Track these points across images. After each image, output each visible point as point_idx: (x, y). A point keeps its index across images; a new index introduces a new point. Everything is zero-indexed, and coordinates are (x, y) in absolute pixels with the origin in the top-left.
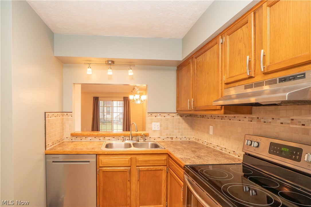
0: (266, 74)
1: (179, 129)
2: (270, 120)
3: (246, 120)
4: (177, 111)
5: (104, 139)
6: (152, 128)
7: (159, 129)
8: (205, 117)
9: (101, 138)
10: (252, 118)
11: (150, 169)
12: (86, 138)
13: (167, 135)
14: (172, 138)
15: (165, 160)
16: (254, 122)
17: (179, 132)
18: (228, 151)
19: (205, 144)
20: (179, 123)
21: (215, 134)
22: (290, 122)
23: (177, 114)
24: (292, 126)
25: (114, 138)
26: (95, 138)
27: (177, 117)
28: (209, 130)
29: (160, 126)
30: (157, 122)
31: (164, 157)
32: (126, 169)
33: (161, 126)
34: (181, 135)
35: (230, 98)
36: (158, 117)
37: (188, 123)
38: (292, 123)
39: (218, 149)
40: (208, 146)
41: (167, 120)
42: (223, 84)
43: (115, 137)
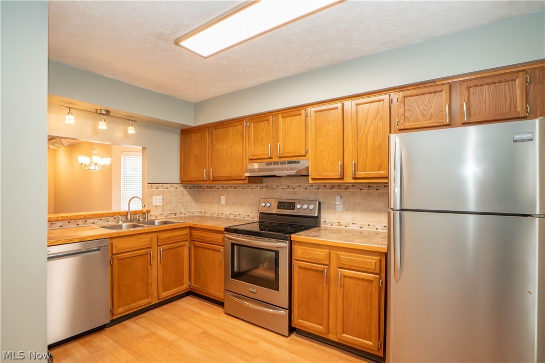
0: (280, 157)
1: (183, 202)
2: (276, 187)
3: (258, 188)
4: (181, 181)
5: (85, 224)
6: (152, 203)
7: (161, 204)
8: (214, 187)
9: (80, 222)
10: (263, 187)
11: (172, 247)
12: (52, 224)
13: (170, 210)
14: (175, 214)
15: (187, 234)
16: (264, 190)
17: (183, 206)
18: (242, 216)
19: (216, 215)
20: (183, 195)
21: (227, 203)
22: (287, 187)
23: (180, 185)
24: (288, 190)
25: (101, 220)
26: (69, 222)
27: (181, 189)
28: (220, 200)
29: (163, 201)
30: (159, 195)
31: (186, 232)
32: (147, 251)
33: (163, 199)
34: (185, 210)
35: (253, 170)
36: (159, 189)
37: (191, 195)
38: (288, 188)
39: (232, 217)
40: (219, 216)
41: (170, 192)
42: (247, 160)
43: (103, 218)
